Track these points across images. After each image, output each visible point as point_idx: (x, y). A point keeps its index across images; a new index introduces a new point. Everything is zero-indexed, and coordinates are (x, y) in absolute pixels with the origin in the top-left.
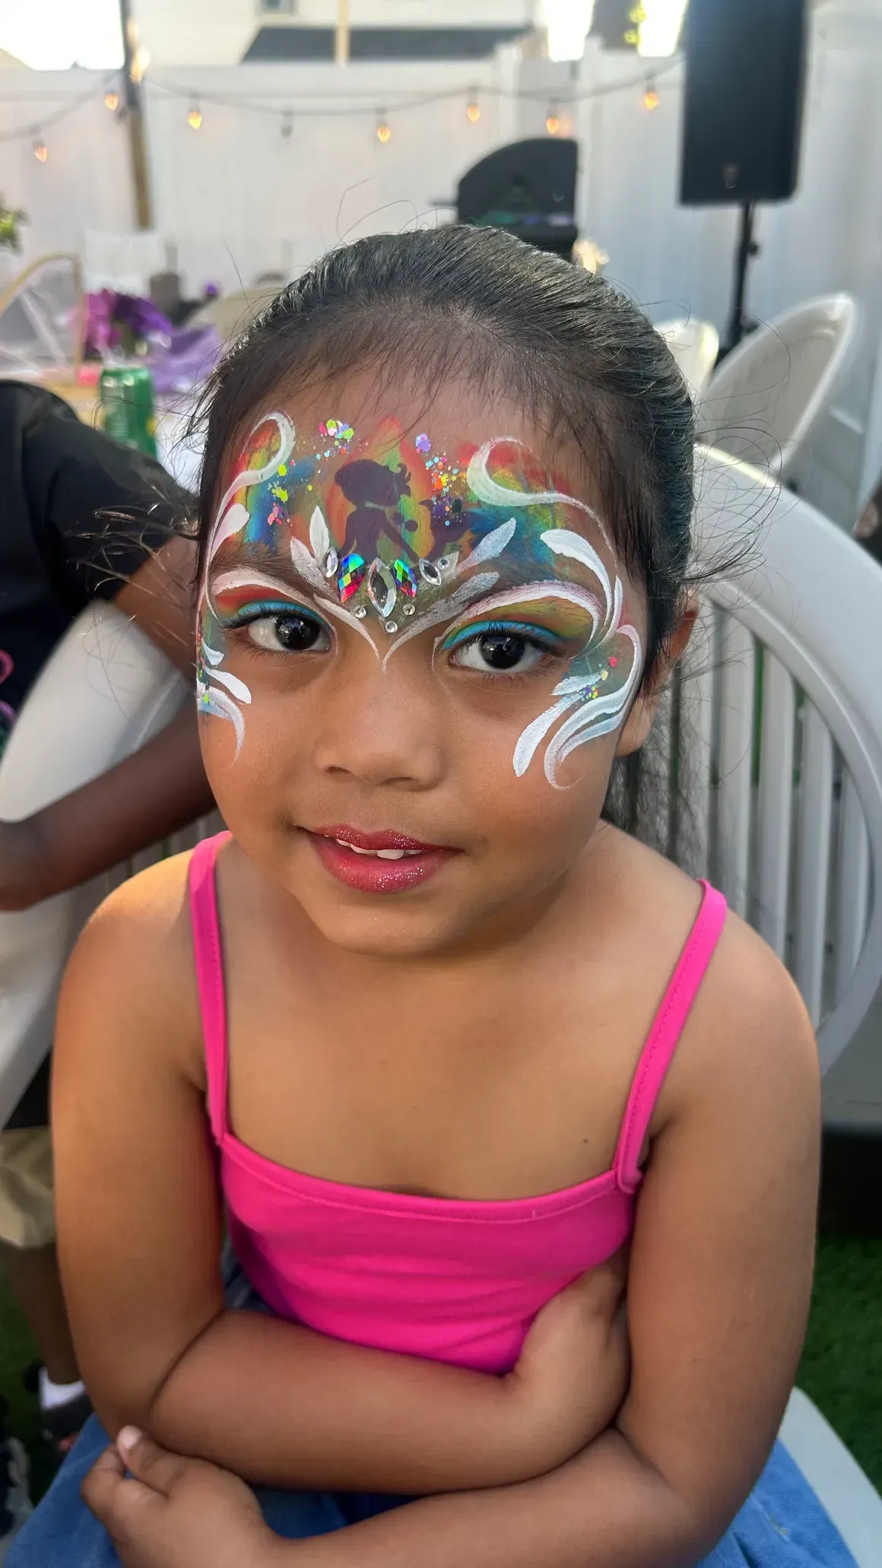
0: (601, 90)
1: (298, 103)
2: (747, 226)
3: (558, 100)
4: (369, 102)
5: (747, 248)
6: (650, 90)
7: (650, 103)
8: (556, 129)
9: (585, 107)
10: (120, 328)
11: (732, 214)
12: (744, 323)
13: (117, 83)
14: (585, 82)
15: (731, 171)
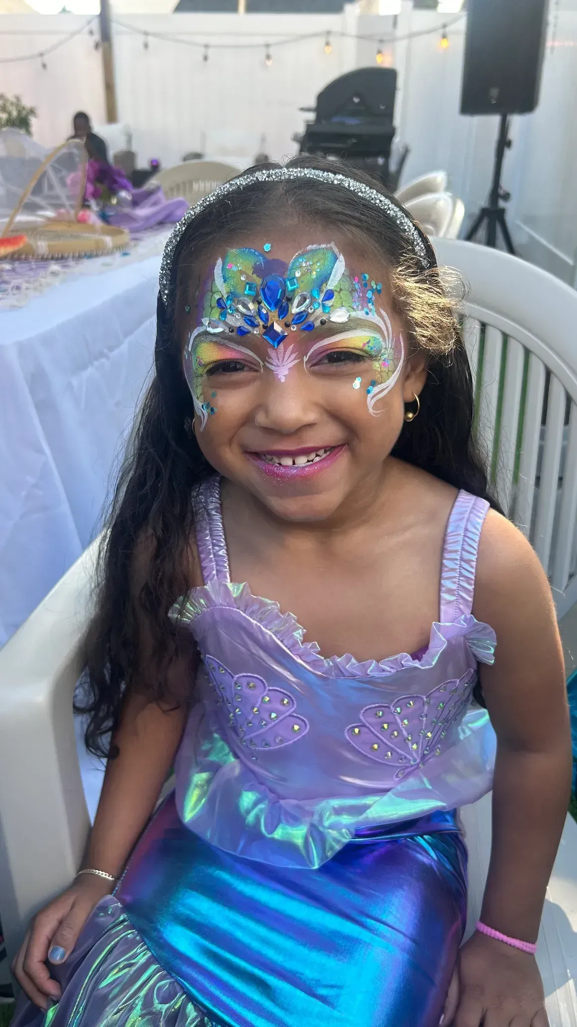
0: (411, 36)
1: (212, 41)
2: (504, 129)
3: (383, 42)
4: (261, 40)
5: (504, 143)
6: (444, 36)
7: (445, 43)
8: (383, 61)
9: (401, 46)
10: (102, 187)
11: (495, 120)
12: (501, 192)
13: (95, 26)
14: (401, 31)
15: (494, 92)
